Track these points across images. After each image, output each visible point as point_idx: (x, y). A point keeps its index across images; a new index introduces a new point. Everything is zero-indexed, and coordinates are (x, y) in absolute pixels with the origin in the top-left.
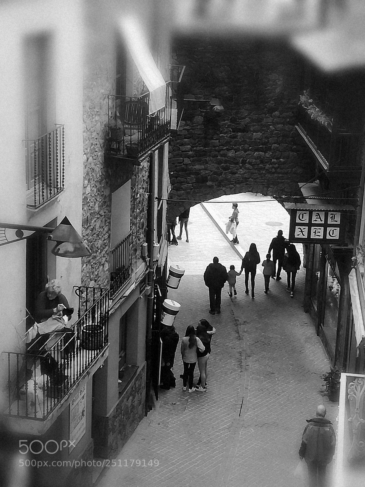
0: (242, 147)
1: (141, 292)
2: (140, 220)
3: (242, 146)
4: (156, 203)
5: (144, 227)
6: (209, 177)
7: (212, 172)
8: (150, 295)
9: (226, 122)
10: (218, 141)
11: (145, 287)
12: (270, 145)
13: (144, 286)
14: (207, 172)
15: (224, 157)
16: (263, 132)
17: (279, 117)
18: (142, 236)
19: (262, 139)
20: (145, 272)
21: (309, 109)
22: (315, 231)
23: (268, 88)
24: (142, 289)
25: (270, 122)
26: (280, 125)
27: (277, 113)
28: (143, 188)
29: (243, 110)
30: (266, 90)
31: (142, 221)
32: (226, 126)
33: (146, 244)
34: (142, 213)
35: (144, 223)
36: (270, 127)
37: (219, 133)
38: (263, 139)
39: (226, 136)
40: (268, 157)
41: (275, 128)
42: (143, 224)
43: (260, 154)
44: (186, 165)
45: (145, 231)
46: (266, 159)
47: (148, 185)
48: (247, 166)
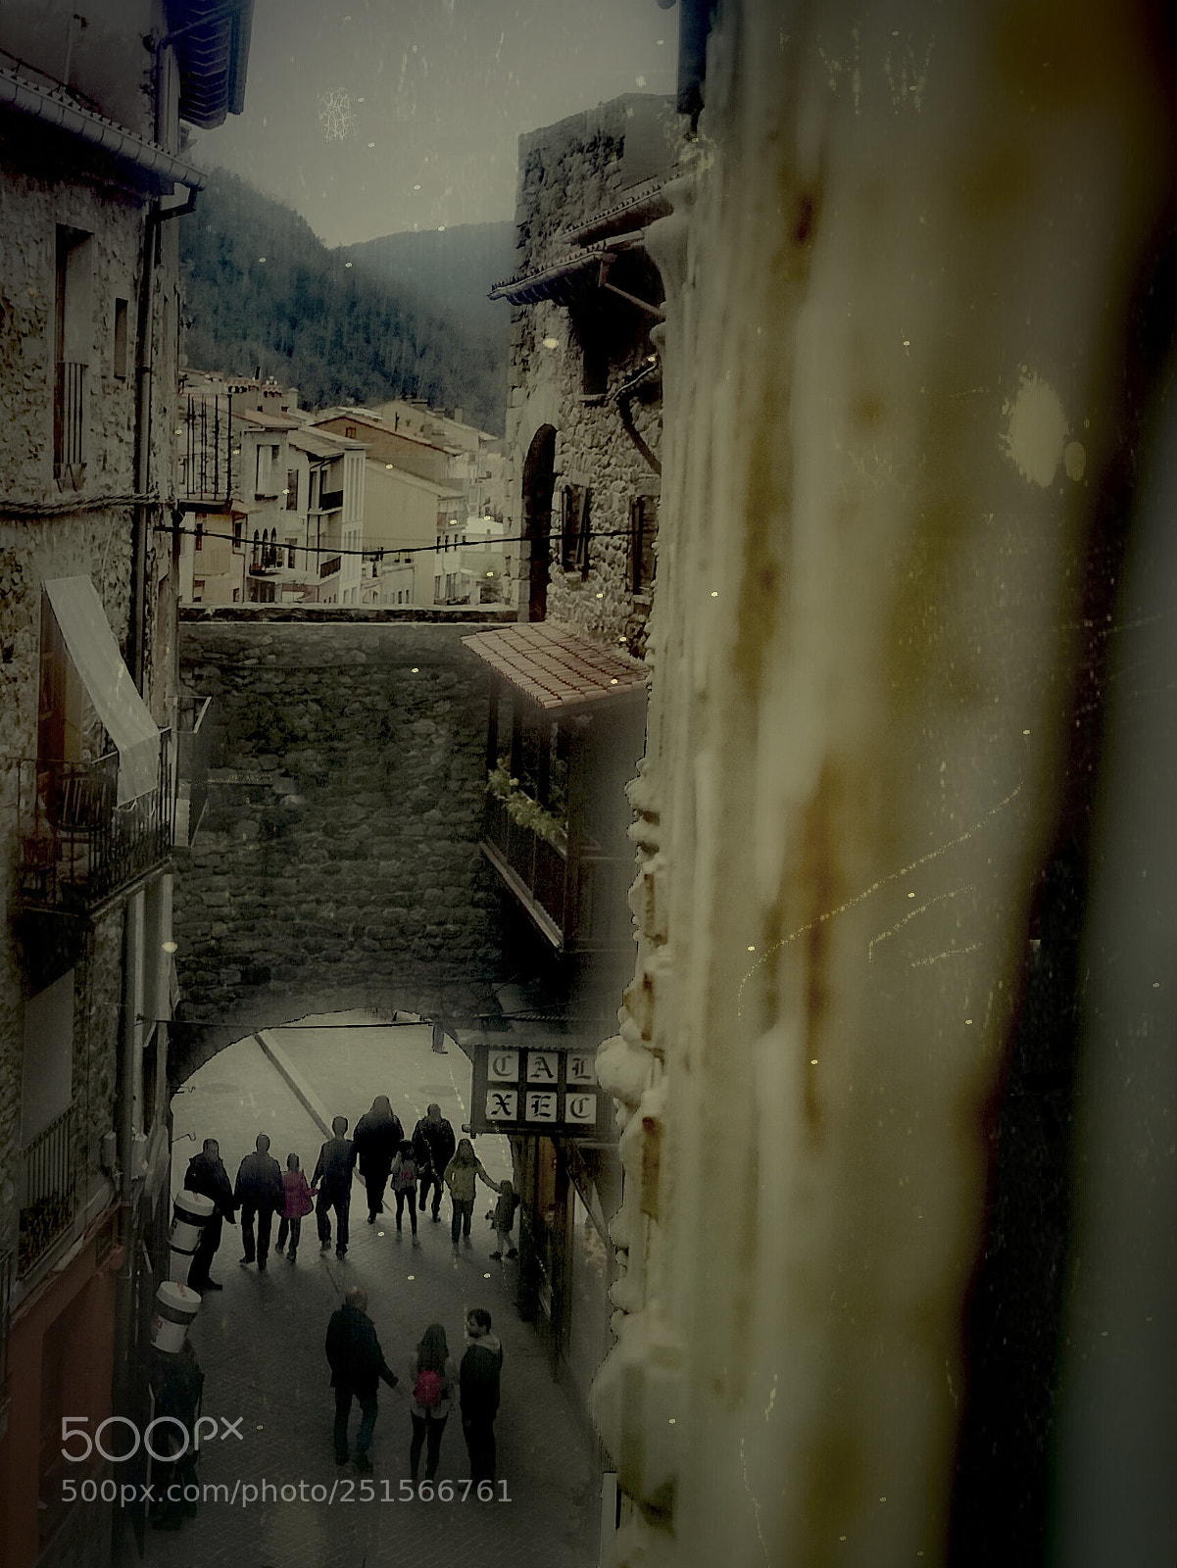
0: (354, 895)
1: (99, 1262)
2: (99, 1073)
3: (354, 892)
4: (139, 1030)
5: (109, 1092)
6: (274, 970)
7: (282, 958)
8: (122, 1271)
9: (313, 834)
10: (295, 881)
11: (110, 1248)
12: (420, 889)
13: (107, 1246)
14: (269, 957)
15: (312, 919)
16: (403, 859)
17: (441, 824)
18: (103, 1113)
19: (401, 875)
20: (110, 1206)
21: (510, 802)
22: (537, 1102)
23: (412, 753)
24: (101, 1254)
25: (420, 836)
26: (442, 843)
27: (435, 813)
28: (106, 991)
29: (354, 806)
30: (407, 759)
31: (102, 1074)
32: (314, 845)
33: (111, 1136)
34: (103, 1055)
35: (109, 1080)
36: (420, 846)
37: (297, 862)
38: (404, 876)
39: (315, 869)
40: (417, 921)
41: (432, 849)
42: (105, 1085)
43: (396, 912)
44: (218, 939)
45: (110, 1100)
46: (412, 926)
47: (118, 984)
48: (367, 942)
